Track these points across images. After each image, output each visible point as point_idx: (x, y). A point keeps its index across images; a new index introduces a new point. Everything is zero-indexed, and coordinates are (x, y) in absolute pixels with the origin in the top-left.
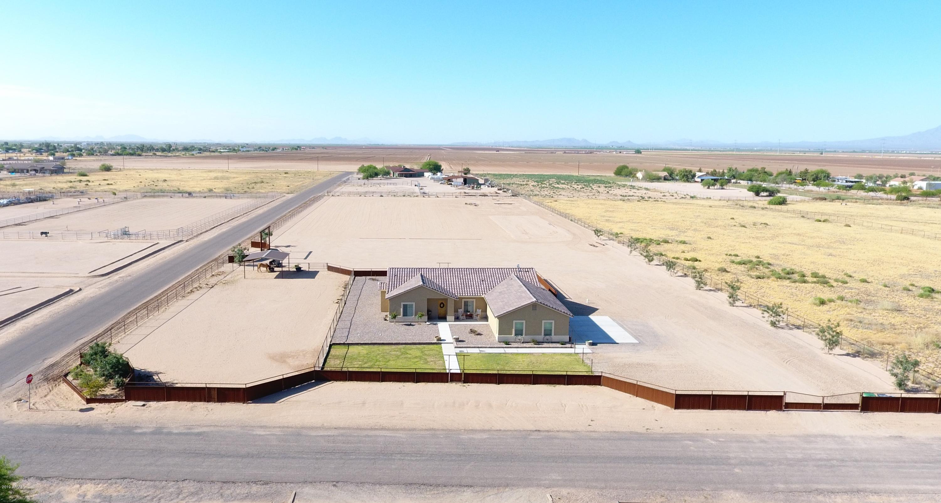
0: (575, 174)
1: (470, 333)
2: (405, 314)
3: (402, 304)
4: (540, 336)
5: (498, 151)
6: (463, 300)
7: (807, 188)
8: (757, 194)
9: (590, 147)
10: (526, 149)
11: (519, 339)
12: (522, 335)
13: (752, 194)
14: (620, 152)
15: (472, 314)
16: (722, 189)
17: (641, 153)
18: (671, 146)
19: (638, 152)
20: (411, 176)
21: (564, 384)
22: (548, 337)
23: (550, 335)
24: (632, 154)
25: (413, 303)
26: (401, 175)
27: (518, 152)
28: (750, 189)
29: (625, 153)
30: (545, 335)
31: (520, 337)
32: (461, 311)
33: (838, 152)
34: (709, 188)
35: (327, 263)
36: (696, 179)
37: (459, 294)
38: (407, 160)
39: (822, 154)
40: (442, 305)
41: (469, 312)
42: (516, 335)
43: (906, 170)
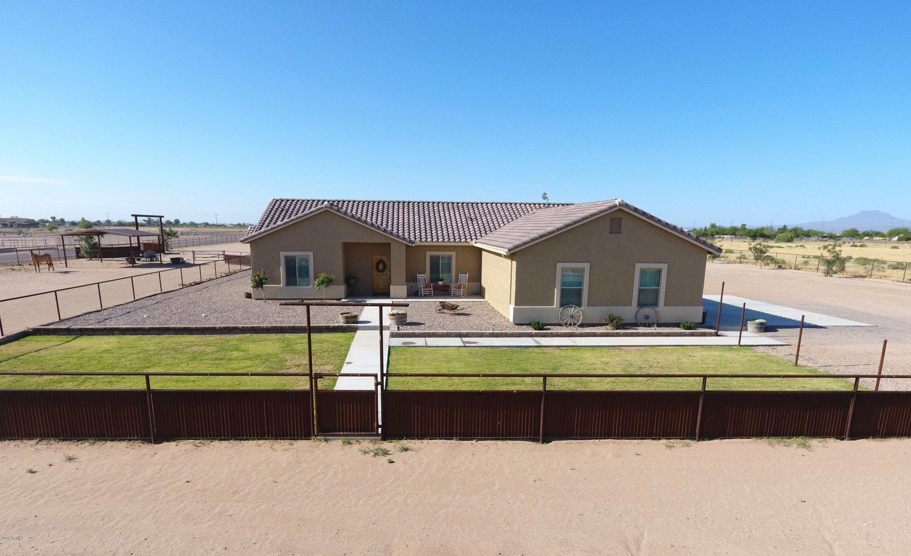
2: (291, 280)
3: (283, 254)
4: (627, 308)
6: (429, 254)
11: (572, 317)
12: (579, 305)
15: (448, 286)
21: (840, 436)
22: (647, 310)
23: (655, 304)
25: (307, 253)
30: (641, 305)
31: (572, 310)
32: (424, 277)
35: (224, 252)
37: (418, 240)
40: (381, 267)
41: (442, 280)
42: (564, 304)
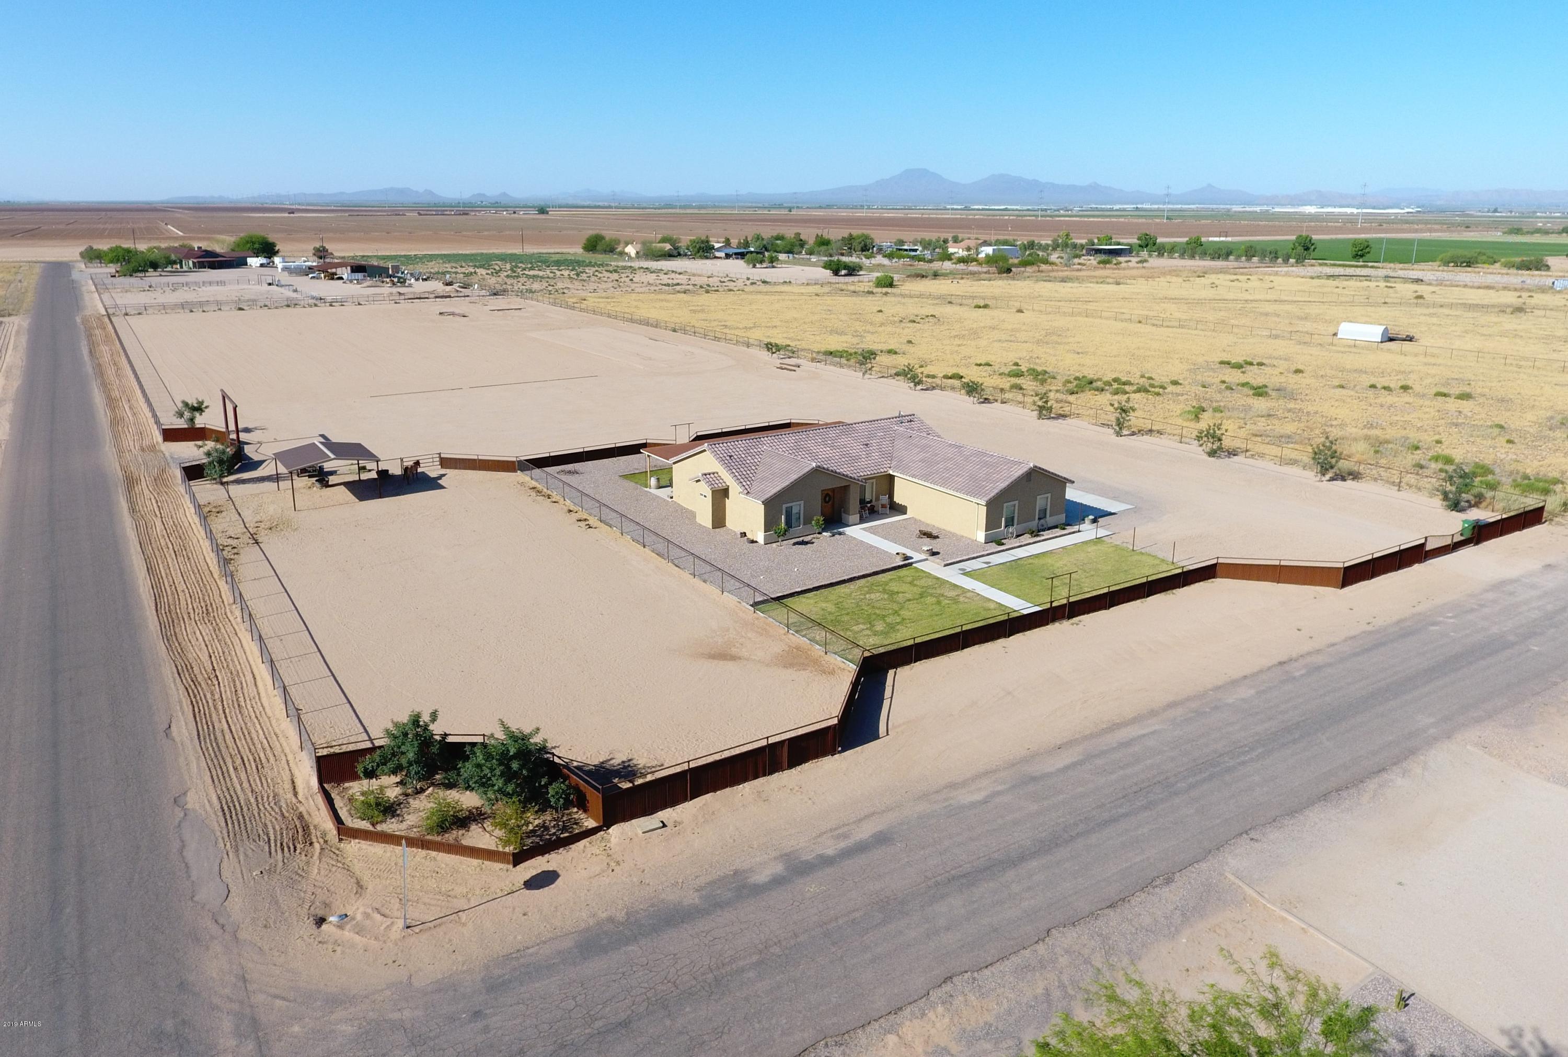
0: (518, 251)
1: (919, 537)
4: (1033, 522)
5: (293, 213)
7: (874, 261)
8: (836, 273)
9: (444, 203)
10: (333, 208)
11: (1011, 533)
12: (1013, 526)
13: (828, 272)
14: (515, 213)
15: (873, 506)
16: (773, 267)
17: (547, 213)
18: (571, 201)
19: (542, 211)
20: (214, 266)
22: (1042, 521)
23: (1045, 517)
24: (533, 215)
26: (202, 265)
27: (332, 215)
28: (827, 266)
29: (521, 213)
30: (1039, 518)
31: (1011, 529)
33: (802, 208)
34: (754, 266)
35: (440, 454)
36: (718, 254)
38: (134, 234)
39: (790, 211)
42: (1006, 526)
43: (932, 232)
